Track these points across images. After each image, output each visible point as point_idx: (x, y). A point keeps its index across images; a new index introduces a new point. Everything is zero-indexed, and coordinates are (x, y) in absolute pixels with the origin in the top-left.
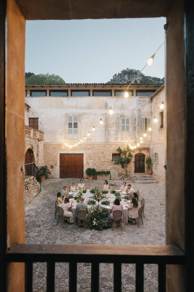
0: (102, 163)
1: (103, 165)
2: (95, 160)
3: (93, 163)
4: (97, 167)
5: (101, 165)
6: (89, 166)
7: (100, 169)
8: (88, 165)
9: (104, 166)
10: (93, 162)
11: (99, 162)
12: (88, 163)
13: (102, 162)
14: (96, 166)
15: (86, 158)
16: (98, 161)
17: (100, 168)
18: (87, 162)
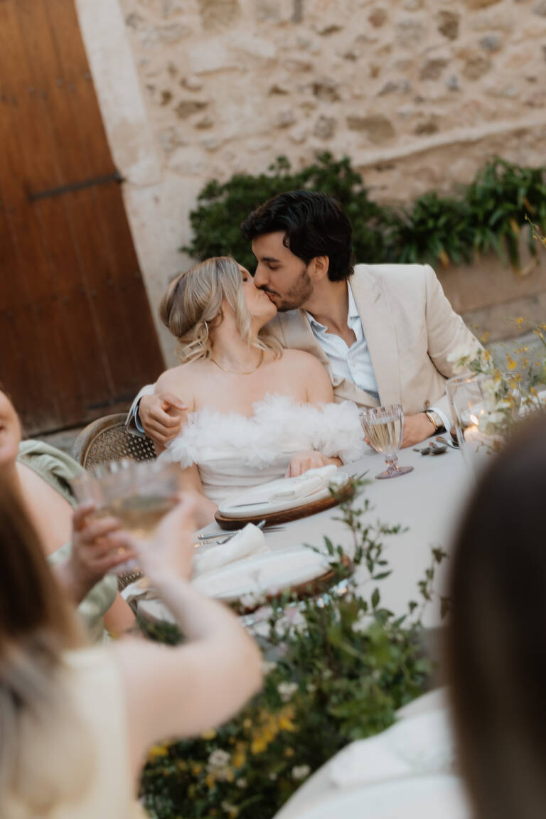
0: (449, 28)
1: (475, 67)
2: (298, 18)
3: (280, 77)
4: (375, 127)
5: (433, 68)
6: (212, 150)
7: (433, 163)
8: (185, 129)
9: (488, 81)
10: (267, 49)
11: (387, 35)
12: (181, 95)
13: (434, 25)
14: (356, 124)
15: (131, 20)
16: (359, 25)
17: (429, 129)
18: (164, 81)
